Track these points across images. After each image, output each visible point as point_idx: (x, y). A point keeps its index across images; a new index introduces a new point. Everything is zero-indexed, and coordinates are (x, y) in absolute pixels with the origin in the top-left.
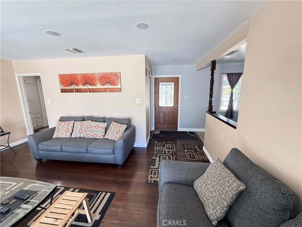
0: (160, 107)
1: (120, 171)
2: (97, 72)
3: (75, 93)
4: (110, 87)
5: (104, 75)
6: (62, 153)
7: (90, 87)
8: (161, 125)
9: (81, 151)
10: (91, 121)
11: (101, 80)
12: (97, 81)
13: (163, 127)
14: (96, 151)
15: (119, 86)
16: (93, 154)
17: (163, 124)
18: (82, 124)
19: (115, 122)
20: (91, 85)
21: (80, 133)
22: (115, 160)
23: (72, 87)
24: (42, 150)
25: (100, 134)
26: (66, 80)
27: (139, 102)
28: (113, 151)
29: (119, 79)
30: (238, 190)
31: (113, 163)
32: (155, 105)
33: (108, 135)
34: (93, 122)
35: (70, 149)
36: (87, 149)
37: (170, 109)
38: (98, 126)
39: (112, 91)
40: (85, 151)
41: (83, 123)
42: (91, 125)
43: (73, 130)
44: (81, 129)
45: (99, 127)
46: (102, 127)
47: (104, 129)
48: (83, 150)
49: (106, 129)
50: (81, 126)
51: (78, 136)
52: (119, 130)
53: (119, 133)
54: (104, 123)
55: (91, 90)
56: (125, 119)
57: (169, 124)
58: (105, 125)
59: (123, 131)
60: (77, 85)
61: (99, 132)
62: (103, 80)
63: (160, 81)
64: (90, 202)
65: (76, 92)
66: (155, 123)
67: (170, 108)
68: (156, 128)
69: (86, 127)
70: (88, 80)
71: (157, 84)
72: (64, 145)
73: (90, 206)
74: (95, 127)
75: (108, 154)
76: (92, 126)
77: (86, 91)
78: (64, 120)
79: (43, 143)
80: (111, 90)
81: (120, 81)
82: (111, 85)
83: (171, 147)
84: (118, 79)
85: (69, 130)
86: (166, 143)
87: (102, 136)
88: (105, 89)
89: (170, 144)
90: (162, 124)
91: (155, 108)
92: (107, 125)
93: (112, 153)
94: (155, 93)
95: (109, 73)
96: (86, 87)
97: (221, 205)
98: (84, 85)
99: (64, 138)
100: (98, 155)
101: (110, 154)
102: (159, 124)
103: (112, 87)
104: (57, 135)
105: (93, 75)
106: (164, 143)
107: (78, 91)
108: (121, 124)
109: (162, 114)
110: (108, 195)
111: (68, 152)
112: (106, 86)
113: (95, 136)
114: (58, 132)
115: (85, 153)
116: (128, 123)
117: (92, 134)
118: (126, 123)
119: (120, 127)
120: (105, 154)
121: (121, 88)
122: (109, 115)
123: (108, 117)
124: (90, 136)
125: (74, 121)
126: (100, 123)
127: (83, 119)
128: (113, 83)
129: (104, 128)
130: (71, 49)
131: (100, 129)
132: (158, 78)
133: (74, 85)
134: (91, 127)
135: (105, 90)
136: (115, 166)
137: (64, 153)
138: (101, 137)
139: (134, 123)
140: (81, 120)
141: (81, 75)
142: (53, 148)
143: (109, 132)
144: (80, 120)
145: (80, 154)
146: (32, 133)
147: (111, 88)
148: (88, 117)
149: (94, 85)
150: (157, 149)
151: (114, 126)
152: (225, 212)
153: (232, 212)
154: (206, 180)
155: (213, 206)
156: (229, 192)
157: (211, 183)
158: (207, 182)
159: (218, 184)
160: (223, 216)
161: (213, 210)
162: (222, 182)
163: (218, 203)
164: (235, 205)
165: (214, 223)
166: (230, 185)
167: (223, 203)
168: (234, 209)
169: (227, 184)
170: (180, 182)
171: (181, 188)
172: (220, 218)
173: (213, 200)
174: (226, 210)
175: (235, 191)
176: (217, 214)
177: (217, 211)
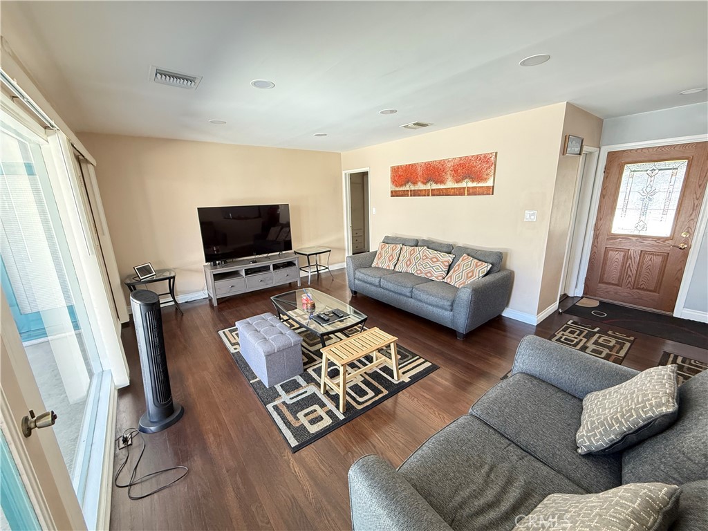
0: (615, 237)
1: (459, 344)
2: (450, 157)
3: (409, 198)
4: (470, 184)
5: (462, 162)
6: (379, 289)
7: (435, 186)
8: (608, 286)
9: (403, 293)
10: (428, 248)
11: (456, 171)
12: (449, 175)
13: (616, 293)
14: (424, 297)
15: (489, 183)
16: (420, 301)
17: (618, 285)
18: (412, 252)
19: (468, 255)
20: (436, 183)
21: (408, 266)
22: (453, 321)
23: (407, 188)
24: (359, 280)
25: (437, 273)
26: (400, 176)
27: (532, 217)
28: (452, 305)
29: (493, 167)
31: (449, 325)
32: (596, 228)
33: (451, 276)
34: (430, 251)
35: (390, 286)
36: (411, 292)
37: (651, 245)
38: (436, 258)
39: (475, 194)
40: (408, 294)
41: (414, 249)
42: (425, 255)
43: (398, 260)
44: (409, 260)
45: (438, 260)
46: (442, 262)
47: (446, 266)
48: (407, 291)
49: (450, 267)
50: (411, 255)
51: (404, 270)
52: (473, 271)
53: (471, 277)
54: (447, 255)
55: (436, 193)
56: (491, 253)
57: (638, 289)
58: (449, 258)
59: (481, 275)
60: (415, 183)
61: (437, 269)
62: (459, 171)
63: (627, 160)
65: (411, 196)
66: (587, 279)
67: (653, 242)
68: (587, 292)
69: (418, 258)
70: (433, 172)
71: (615, 170)
72: (384, 279)
74: (431, 259)
75: (442, 307)
76: (427, 258)
77: (426, 193)
78: (389, 242)
79: (360, 270)
80: (473, 192)
81: (493, 171)
82: (473, 181)
83: (611, 344)
84: (489, 168)
85: (393, 258)
86: (602, 332)
87: (440, 278)
88: (460, 188)
89: (612, 336)
90: (613, 284)
91: (596, 237)
92: (453, 260)
93: (449, 308)
94: (603, 196)
95: (473, 156)
96: (428, 187)
97: (606, 427)
98: (425, 183)
99: (386, 269)
100: (427, 306)
101: (446, 310)
102: (601, 281)
103: (475, 184)
104: (377, 264)
105: (442, 163)
106: (598, 329)
107: (416, 193)
108: (480, 261)
109: (616, 257)
110: (428, 364)
111: (387, 289)
112: (463, 185)
113: (429, 275)
114: (379, 259)
115: (408, 297)
116: (497, 262)
117: (424, 271)
118: (490, 261)
119: (477, 266)
120: (437, 306)
121: (493, 187)
122: (461, 242)
123: (460, 244)
124: (422, 273)
125: (401, 245)
126: (442, 254)
127: (417, 243)
128: (477, 177)
129: (447, 264)
130: (411, 125)
131: (439, 264)
132: (624, 151)
133: (410, 183)
134: (425, 257)
135: (460, 192)
136: (450, 332)
137: (383, 290)
138: (437, 278)
139: (513, 264)
140: (412, 244)
141: (423, 165)
142: (370, 279)
143: (454, 272)
144: (410, 244)
145: (401, 297)
146: (351, 254)
147: (472, 187)
148: (423, 240)
149: (442, 182)
150: (564, 337)
151: (465, 263)
152: (611, 441)
153: (633, 454)
154: (610, 393)
155: (591, 427)
156: (633, 411)
157: (617, 397)
158: (610, 395)
159: (624, 399)
160: (605, 446)
161: (587, 432)
162: (634, 396)
163: (602, 424)
164: (646, 444)
165: (580, 451)
166: (643, 401)
167: (611, 426)
168: (640, 449)
169: (638, 400)
170: (555, 383)
171: (551, 390)
172: (597, 448)
173: (598, 419)
174: (614, 440)
175: (646, 413)
176: (592, 439)
177: (595, 435)
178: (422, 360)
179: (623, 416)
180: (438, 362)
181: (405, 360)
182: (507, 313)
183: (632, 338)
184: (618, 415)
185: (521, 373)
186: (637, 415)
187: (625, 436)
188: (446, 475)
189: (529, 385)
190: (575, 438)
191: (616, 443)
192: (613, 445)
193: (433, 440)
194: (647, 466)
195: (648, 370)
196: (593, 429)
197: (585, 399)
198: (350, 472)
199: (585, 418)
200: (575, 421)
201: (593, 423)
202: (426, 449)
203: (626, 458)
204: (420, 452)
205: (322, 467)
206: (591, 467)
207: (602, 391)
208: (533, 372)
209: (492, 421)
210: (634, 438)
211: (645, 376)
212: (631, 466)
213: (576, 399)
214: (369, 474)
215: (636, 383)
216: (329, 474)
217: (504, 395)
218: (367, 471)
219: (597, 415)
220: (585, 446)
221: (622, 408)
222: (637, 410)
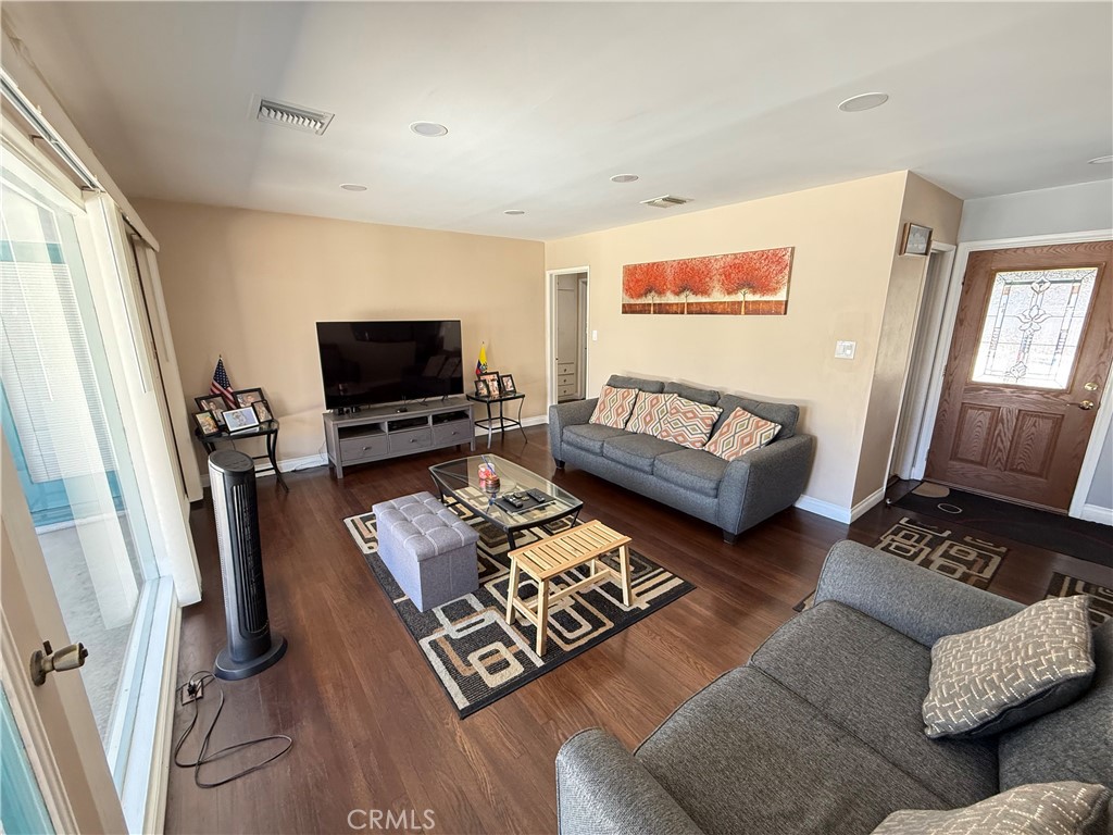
0: (978, 387)
1: (727, 550)
2: (719, 252)
3: (652, 316)
4: (750, 297)
5: (737, 261)
6: (600, 459)
7: (693, 299)
8: (963, 464)
9: (638, 466)
10: (680, 396)
11: (728, 276)
12: (716, 282)
13: (978, 476)
14: (673, 474)
15: (781, 296)
16: (666, 480)
17: (980, 464)
18: (655, 401)
19: (744, 409)
20: (695, 293)
21: (647, 424)
22: (718, 514)
23: (649, 299)
24: (569, 443)
25: (693, 437)
26: (637, 281)
27: (848, 352)
28: (717, 489)
29: (787, 271)
30: (1054, 674)
31: (711, 520)
32: (948, 372)
33: (716, 442)
34: (684, 400)
35: (618, 454)
36: (652, 465)
37: (1035, 402)
38: (692, 412)
39: (756, 312)
40: (648, 469)
41: (657, 398)
42: (675, 408)
43: (631, 414)
44: (650, 414)
45: (695, 416)
46: (701, 419)
47: (708, 426)
48: (644, 463)
49: (715, 427)
50: (652, 406)
51: (641, 430)
52: (751, 435)
53: (748, 443)
54: (710, 408)
55: (694, 308)
56: (781, 407)
57: (1012, 470)
58: (714, 413)
59: (763, 442)
60: (661, 293)
61: (694, 430)
62: (733, 275)
63: (1000, 266)
64: (636, 576)
65: (655, 313)
66: (930, 453)
67: (1039, 398)
68: (930, 473)
69: (663, 411)
70: (691, 277)
71: (980, 282)
72: (608, 443)
73: (632, 581)
74: (684, 414)
75: (701, 491)
76: (678, 412)
77: (679, 310)
78: (617, 384)
79: (571, 427)
80: (754, 309)
81: (787, 277)
82: (754, 293)
83: (970, 558)
84: (781, 271)
85: (623, 411)
86: (954, 538)
87: (700, 444)
88: (733, 303)
89: (972, 546)
90: (972, 462)
91: (947, 387)
92: (720, 416)
93: (713, 493)
94: (960, 321)
95: (755, 253)
96: (682, 299)
98: (677, 294)
99: (611, 428)
100: (677, 488)
101: (707, 495)
102: (954, 456)
103: (757, 297)
104: (598, 418)
105: (706, 261)
106: (946, 534)
107: (662, 309)
108: (763, 418)
109: (979, 420)
110: (677, 582)
111: (613, 460)
112: (739, 297)
113: (680, 439)
114: (601, 411)
115: (647, 473)
116: (790, 421)
117: (673, 432)
118: (779, 419)
119: (757, 427)
120: (693, 489)
121: (787, 302)
122: (732, 386)
123: (731, 392)
124: (669, 435)
125: (637, 390)
126: (701, 406)
127: (661, 388)
128: (762, 286)
129: (709, 422)
130: (659, 200)
131: (697, 421)
132: (995, 251)
133: (653, 293)
134: (674, 411)
135: (734, 309)
136: (714, 531)
137: (606, 461)
138: (693, 445)
139: (818, 425)
141: (675, 264)
142: (587, 443)
143: (721, 435)
144: (652, 389)
145: (636, 473)
146: (556, 403)
147: (753, 302)
148: (672, 383)
149: (705, 292)
150: (895, 544)
151: (739, 420)
152: (981, 719)
153: (1018, 740)
154: (977, 638)
155: (948, 694)
156: (1018, 670)
157: (989, 645)
158: (978, 642)
159: (1002, 649)
160: (972, 726)
161: (941, 701)
162: (1020, 645)
163: (967, 689)
164: (1040, 726)
165: (929, 732)
166: (1036, 655)
167: (982, 693)
168: (1030, 733)
169: (1027, 652)
170: (885, 619)
171: (879, 631)
172: (957, 727)
173: (959, 681)
174: (987, 716)
175: (1040, 674)
176: (950, 712)
177: (955, 707)
178: (667, 575)
179: (1001, 677)
180: (693, 578)
181: (641, 573)
182: (805, 503)
183: (1003, 549)
184: (994, 676)
185: (831, 601)
186: (1026, 678)
187: (1004, 712)
188: (715, 762)
189: (844, 622)
190: (921, 709)
191: (989, 722)
192: (985, 724)
193: (691, 704)
194: (1043, 762)
195: (1040, 604)
196: (951, 697)
197: (935, 647)
198: (560, 757)
199: (936, 677)
200: (919, 682)
201: (950, 686)
202: (679, 720)
203: (1005, 748)
204: (670, 724)
205: (508, 744)
206: (947, 760)
207: (964, 635)
208: (850, 600)
209: (788, 680)
210: (1020, 715)
211: (1036, 614)
212: (1014, 760)
213: (918, 646)
214: (591, 761)
215: (1022, 624)
216: (517, 755)
217: (804, 637)
218: (587, 758)
219: (958, 674)
220: (938, 725)
221: (999, 665)
222: (1025, 669)
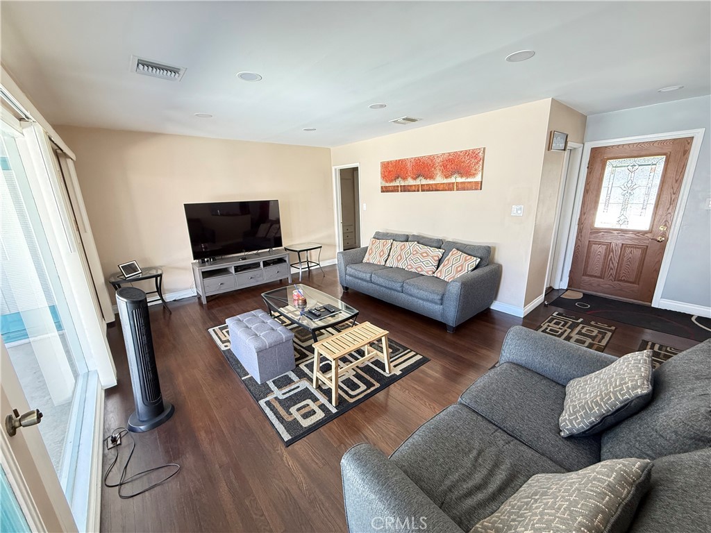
0: (598, 231)
1: (449, 337)
2: (439, 152)
4: (460, 180)
5: (450, 157)
6: (370, 285)
7: (424, 182)
8: (591, 278)
9: (394, 288)
10: (418, 243)
11: (445, 166)
12: (438, 171)
13: (599, 285)
14: (415, 291)
15: (478, 178)
16: (411, 295)
17: (600, 277)
18: (403, 247)
19: (458, 249)
20: (426, 178)
21: (398, 261)
22: (443, 315)
23: (399, 183)
24: (350, 275)
25: (427, 268)
26: (390, 172)
27: (519, 212)
28: (442, 299)
29: (481, 163)
30: (630, 394)
31: (439, 319)
32: (580, 223)
33: (441, 271)
34: (421, 246)
35: (381, 281)
36: (402, 286)
37: (632, 239)
38: (426, 252)
39: (464, 189)
40: (400, 289)
41: (404, 245)
43: (389, 255)
44: (400, 255)
45: (428, 255)
46: (432, 257)
47: (436, 261)
48: (397, 286)
49: (440, 261)
50: (402, 250)
51: (395, 265)
52: (462, 266)
53: (460, 271)
54: (437, 250)
55: (425, 188)
56: (480, 248)
57: (618, 281)
58: (439, 253)
59: (469, 269)
60: (404, 178)
61: (427, 264)
62: (448, 166)
63: (609, 156)
64: (393, 355)
65: (401, 191)
66: (571, 272)
67: (633, 236)
68: (571, 284)
69: (408, 253)
70: (423, 168)
71: (597, 166)
72: (375, 274)
73: (391, 358)
74: (421, 254)
75: (432, 301)
76: (417, 253)
77: (416, 189)
78: (379, 237)
79: (351, 265)
80: (462, 187)
81: (481, 167)
82: (462, 177)
83: (594, 334)
84: (477, 163)
85: (384, 254)
86: (586, 323)
87: (430, 273)
88: (449, 184)
89: (595, 327)
90: (596, 277)
91: (580, 231)
92: (443, 255)
93: (439, 302)
94: (586, 191)
95: (461, 152)
96: (418, 182)
97: (586, 410)
98: (415, 179)
99: (377, 265)
100: (417, 300)
101: (436, 303)
102: (585, 274)
103: (463, 180)
104: (368, 259)
105: (431, 158)
106: (581, 320)
107: (405, 189)
108: (469, 255)
109: (599, 250)
110: (418, 357)
111: (378, 285)
112: (452, 180)
113: (419, 269)
114: (370, 255)
115: (398, 291)
116: (486, 257)
117: (415, 266)
118: (479, 255)
119: (466, 260)
120: (427, 300)
121: (481, 182)
122: (450, 237)
124: (412, 268)
125: (392, 240)
126: (431, 249)
127: (407, 239)
128: (467, 172)
129: (437, 259)
130: (400, 120)
131: (429, 258)
132: (606, 147)
133: (400, 179)
134: (415, 252)
135: (450, 187)
136: (441, 326)
137: (374, 286)
138: (427, 273)
139: (500, 258)
140: (403, 239)
141: (412, 160)
143: (444, 266)
144: (401, 240)
145: (393, 292)
146: (342, 250)
147: (461, 183)
148: (414, 235)
149: (432, 177)
150: (549, 328)
151: (455, 257)
152: (591, 424)
153: (611, 435)
154: (591, 378)
155: (573, 411)
156: (611, 394)
157: (597, 382)
158: (591, 381)
159: (603, 383)
160: (586, 428)
161: (569, 416)
162: (613, 380)
163: (583, 408)
164: (623, 425)
165: (562, 434)
166: (621, 385)
167: (591, 409)
168: (618, 430)
169: (616, 384)
170: (540, 371)
171: (536, 378)
172: (578, 430)
173: (579, 404)
174: (594, 422)
175: (623, 395)
176: (574, 422)
177: (577, 418)
178: (413, 353)
179: (602, 399)
180: (429, 355)
181: (397, 353)
182: (496, 306)
183: (613, 328)
184: (598, 399)
185: (508, 362)
186: (615, 398)
187: (604, 418)
188: (436, 460)
189: (515, 373)
190: (558, 421)
191: (596, 425)
192: (593, 427)
193: (423, 428)
194: (624, 445)
195: (625, 356)
196: (575, 413)
197: (568, 385)
198: (343, 461)
199: (568, 403)
200: (558, 406)
201: (575, 407)
202: (416, 437)
203: (605, 439)
204: (410, 440)
205: (316, 460)
206: (572, 449)
207: (583, 377)
208: (519, 362)
209: (479, 409)
210: (611, 420)
211: (623, 361)
212: (609, 445)
213: (559, 386)
214: (361, 462)
215: (615, 369)
216: (321, 465)
217: (492, 383)
218: (359, 460)
219: (579, 400)
220: (567, 429)
221: (601, 392)
222: (614, 394)
